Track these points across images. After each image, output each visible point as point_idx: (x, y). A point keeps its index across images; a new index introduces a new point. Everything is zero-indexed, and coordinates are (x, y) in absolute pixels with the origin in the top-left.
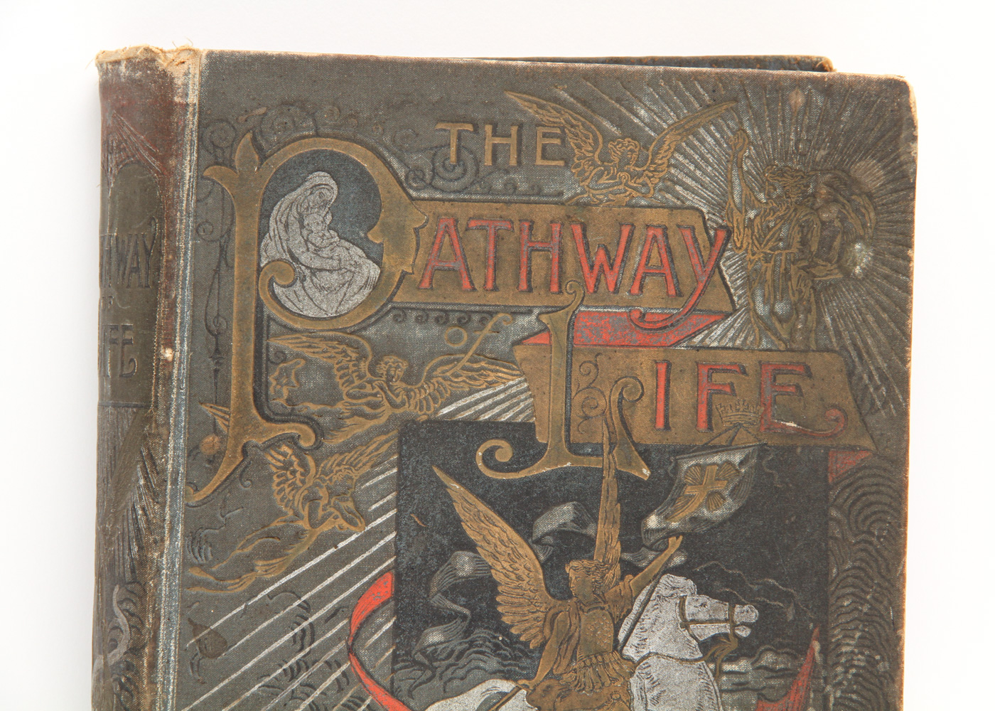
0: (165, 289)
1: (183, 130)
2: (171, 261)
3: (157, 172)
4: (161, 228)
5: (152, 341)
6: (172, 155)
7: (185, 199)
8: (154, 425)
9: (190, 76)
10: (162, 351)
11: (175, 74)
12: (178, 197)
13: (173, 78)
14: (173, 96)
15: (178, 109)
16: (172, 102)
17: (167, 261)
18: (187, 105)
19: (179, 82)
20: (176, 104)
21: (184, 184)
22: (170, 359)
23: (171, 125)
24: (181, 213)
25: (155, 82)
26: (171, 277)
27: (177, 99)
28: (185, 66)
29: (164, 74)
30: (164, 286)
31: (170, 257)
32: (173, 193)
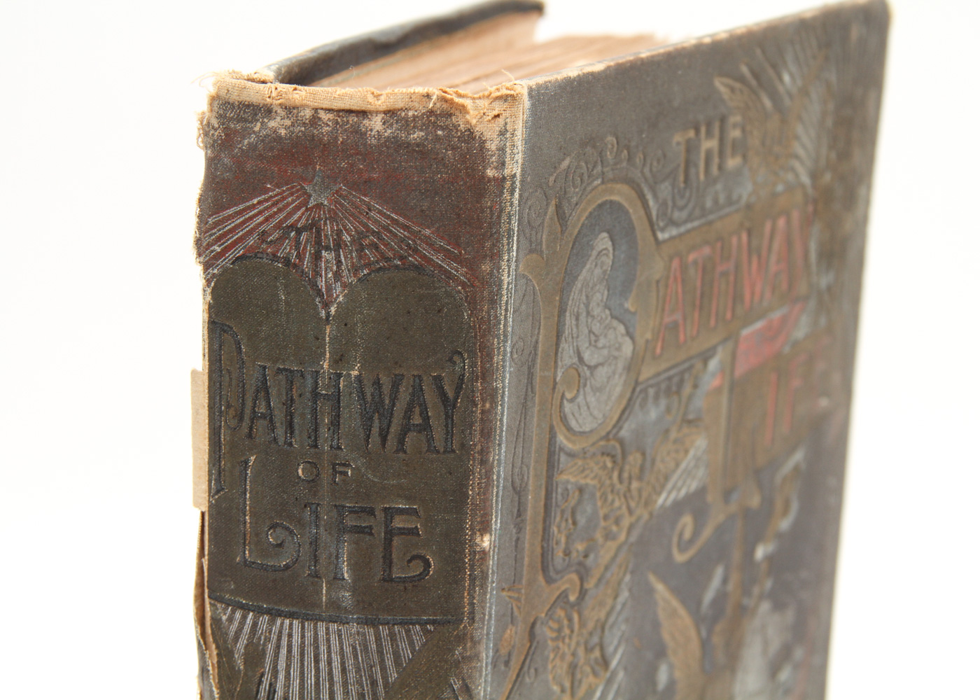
0: (481, 452)
1: (499, 217)
2: (489, 411)
3: (463, 285)
4: (473, 365)
5: (463, 529)
6: (485, 257)
7: (502, 317)
8: (469, 644)
9: (508, 135)
10: (478, 540)
11: (487, 135)
12: (496, 317)
13: (484, 142)
14: (485, 168)
15: (492, 187)
16: (483, 176)
17: (483, 412)
18: (504, 178)
19: (492, 146)
20: (489, 180)
21: (502, 296)
22: (487, 549)
23: (483, 212)
24: (499, 339)
25: (453, 149)
26: (487, 433)
27: (490, 173)
28: (501, 121)
29: (469, 135)
30: (479, 447)
31: (488, 405)
32: (488, 312)
